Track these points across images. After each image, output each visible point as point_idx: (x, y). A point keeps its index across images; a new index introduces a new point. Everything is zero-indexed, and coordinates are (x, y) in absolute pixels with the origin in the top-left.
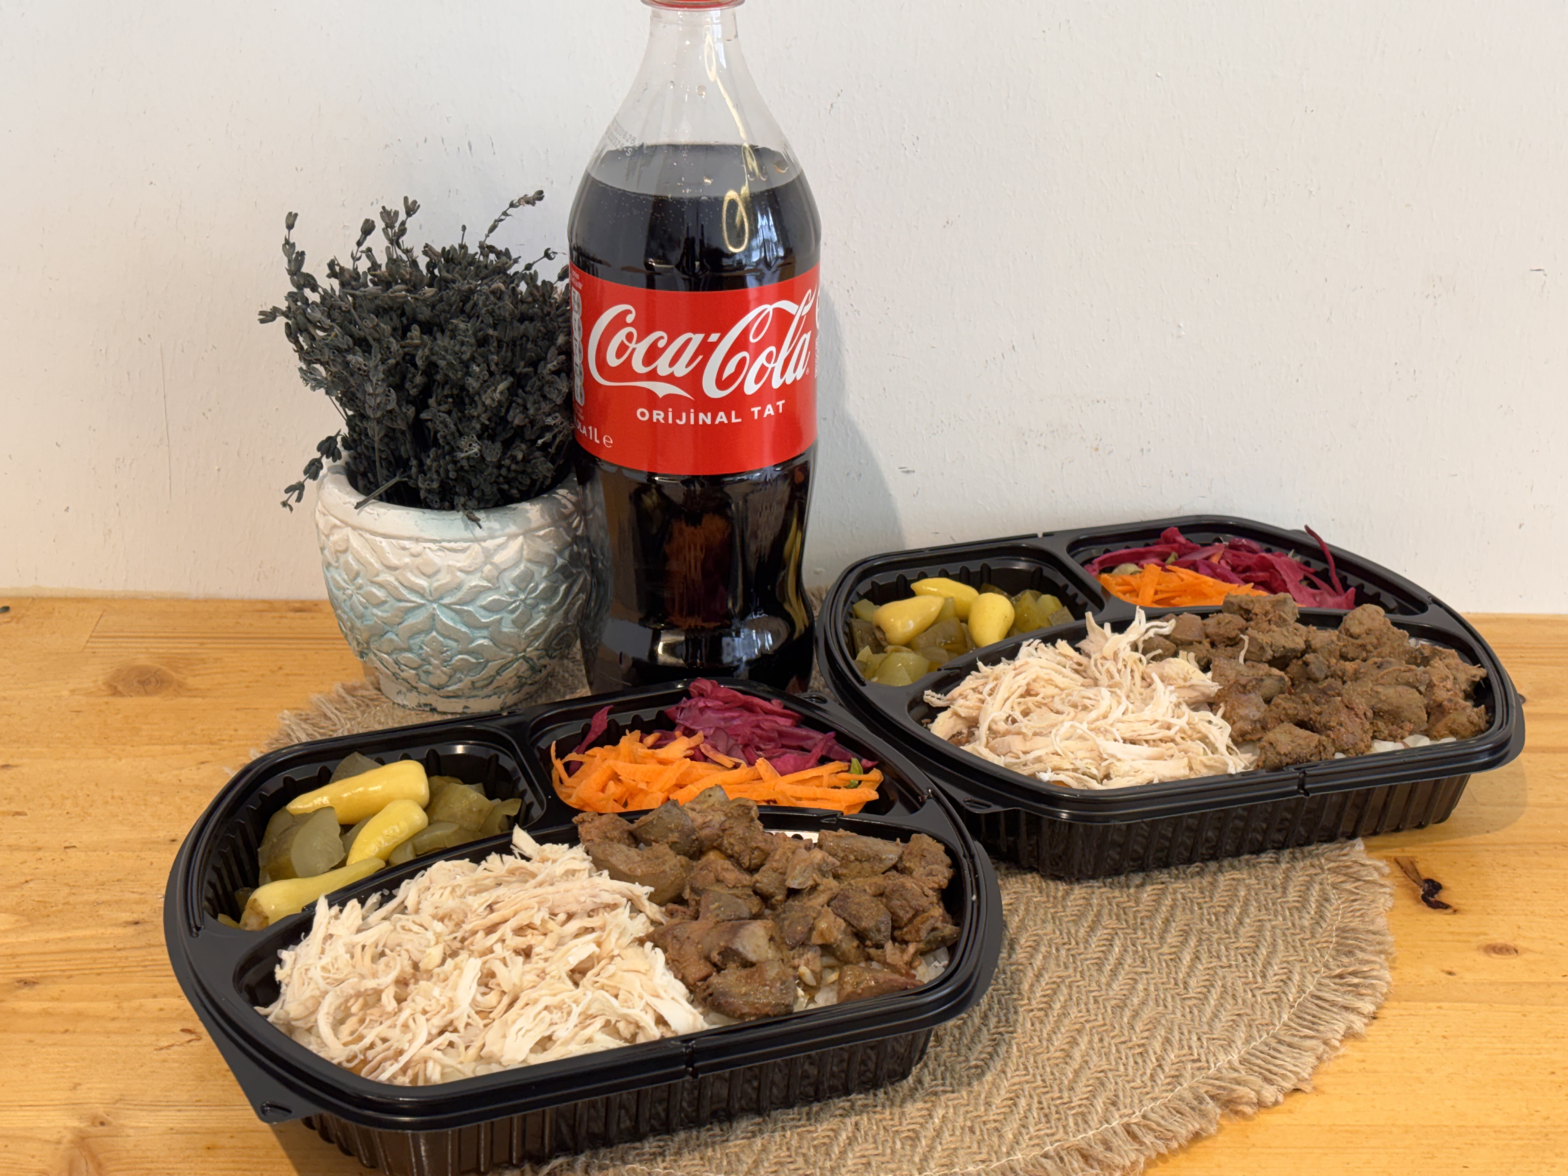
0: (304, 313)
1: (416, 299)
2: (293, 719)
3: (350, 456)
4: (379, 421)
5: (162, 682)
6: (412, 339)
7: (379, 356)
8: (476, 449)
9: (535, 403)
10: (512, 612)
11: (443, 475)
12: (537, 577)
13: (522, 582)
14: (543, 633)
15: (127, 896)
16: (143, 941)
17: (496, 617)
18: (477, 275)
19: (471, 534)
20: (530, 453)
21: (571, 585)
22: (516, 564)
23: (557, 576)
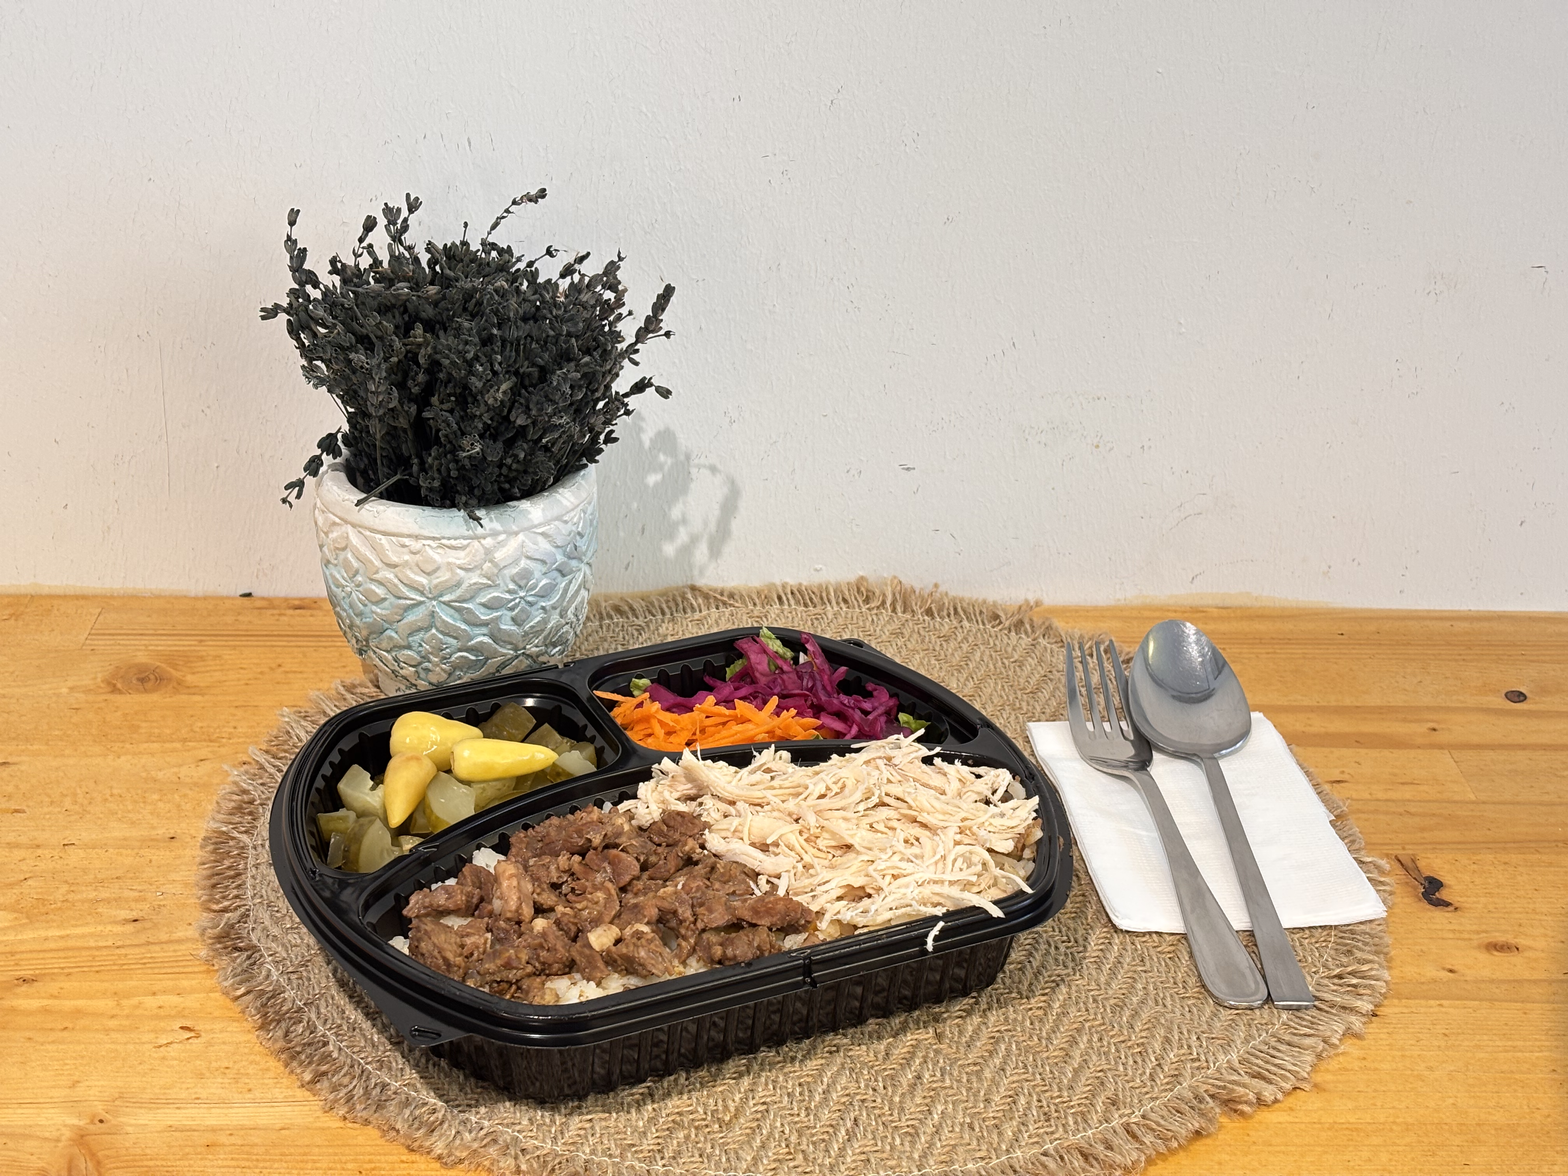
0: (306, 310)
1: (418, 296)
2: (292, 716)
3: (350, 453)
4: (381, 419)
5: (161, 679)
6: (415, 337)
7: (382, 354)
8: (478, 448)
9: (537, 403)
10: (512, 609)
11: (444, 474)
12: (537, 574)
13: (522, 580)
14: (542, 630)
15: (127, 893)
16: (142, 939)
17: (495, 614)
18: (479, 272)
19: (470, 532)
20: (531, 453)
21: (570, 582)
22: (516, 562)
23: (556, 574)
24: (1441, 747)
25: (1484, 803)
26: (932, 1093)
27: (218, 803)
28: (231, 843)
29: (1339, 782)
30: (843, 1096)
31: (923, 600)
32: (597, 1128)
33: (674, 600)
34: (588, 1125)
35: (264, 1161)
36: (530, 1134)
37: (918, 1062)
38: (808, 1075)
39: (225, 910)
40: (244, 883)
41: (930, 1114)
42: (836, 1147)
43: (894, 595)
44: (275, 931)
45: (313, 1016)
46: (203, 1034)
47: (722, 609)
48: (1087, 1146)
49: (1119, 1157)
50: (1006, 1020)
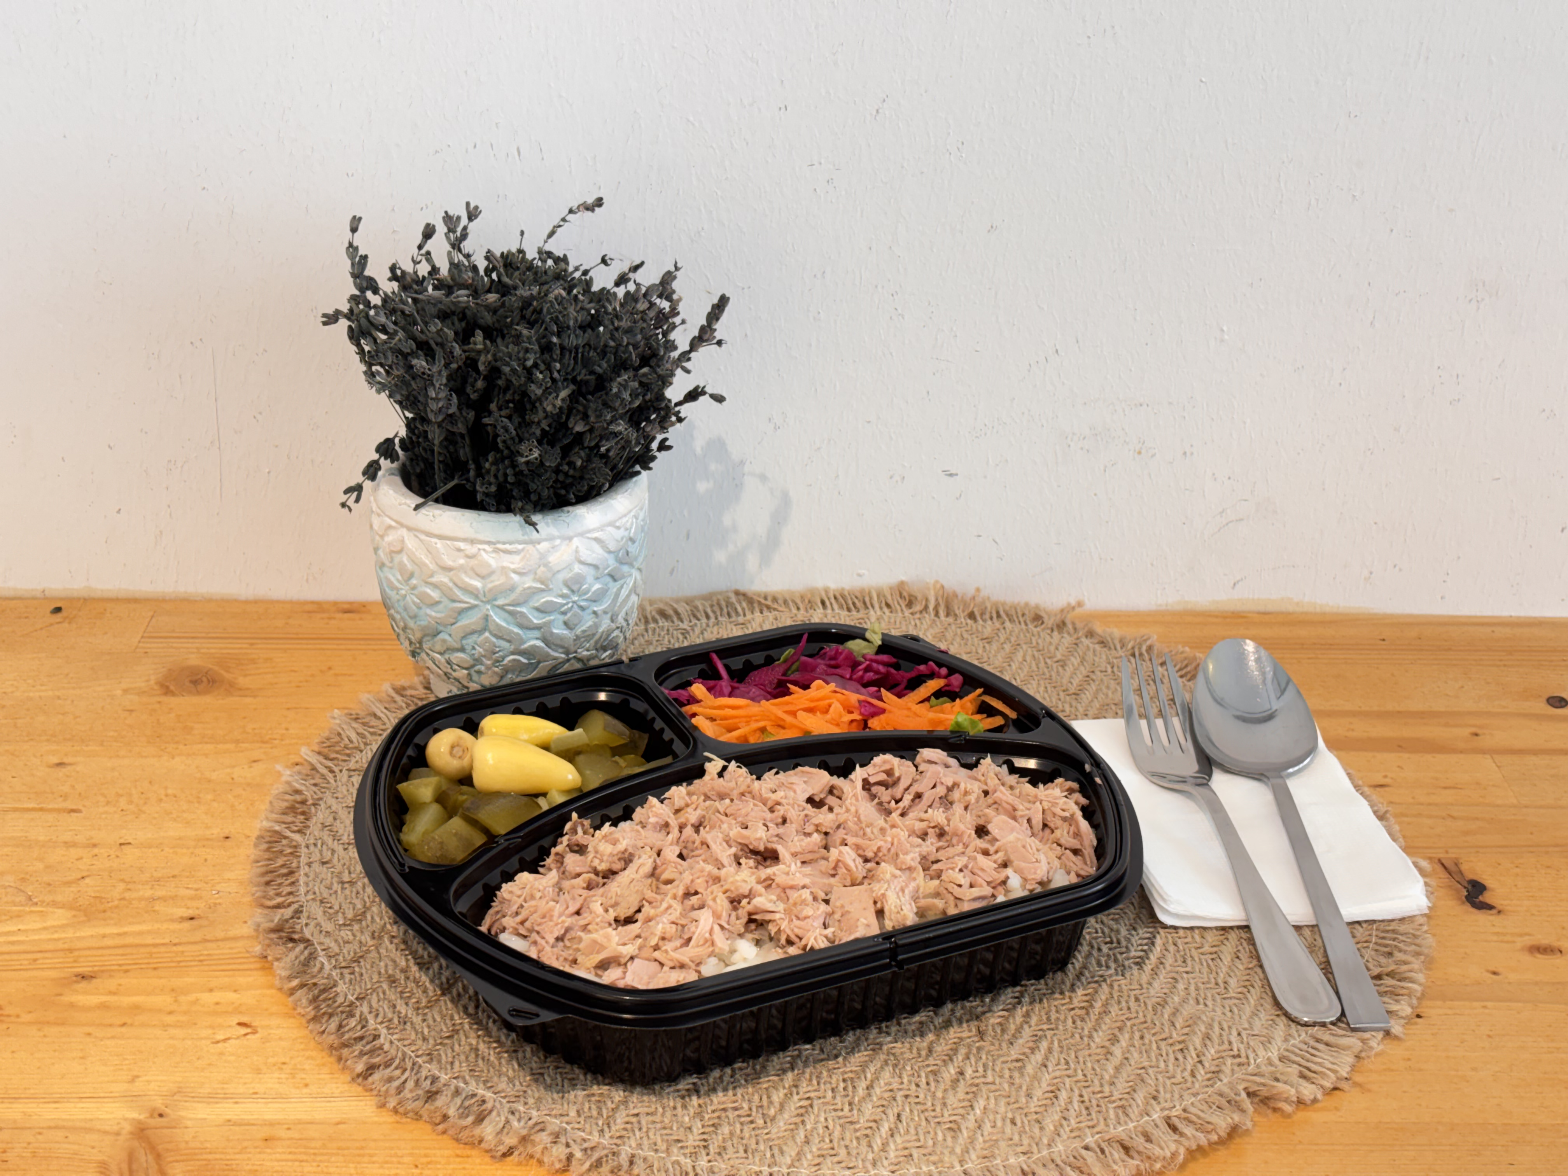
0: (367, 316)
1: (477, 304)
2: (344, 718)
3: (407, 457)
4: (440, 425)
5: (214, 681)
6: (475, 344)
7: (443, 362)
8: (536, 454)
9: (596, 410)
10: (564, 613)
11: (501, 479)
12: (590, 579)
13: (574, 585)
14: (594, 635)
15: (183, 892)
16: (198, 936)
17: (548, 618)
18: (535, 280)
19: (526, 537)
20: (589, 460)
21: (622, 587)
22: (569, 567)
23: (608, 579)
24: (1483, 752)
25: (1526, 807)
26: (974, 1089)
27: (271, 802)
28: (284, 842)
29: (1381, 786)
30: (886, 1091)
31: (966, 605)
32: (644, 1122)
33: (719, 604)
34: (634, 1120)
35: (322, 1154)
36: (577, 1126)
37: (960, 1058)
38: (851, 1071)
39: (278, 906)
40: (297, 881)
41: (973, 1109)
42: (879, 1142)
43: (937, 600)
44: (328, 926)
45: (365, 1009)
46: (259, 1030)
47: (766, 613)
48: (1127, 1139)
49: (1158, 1149)
50: (1049, 1019)
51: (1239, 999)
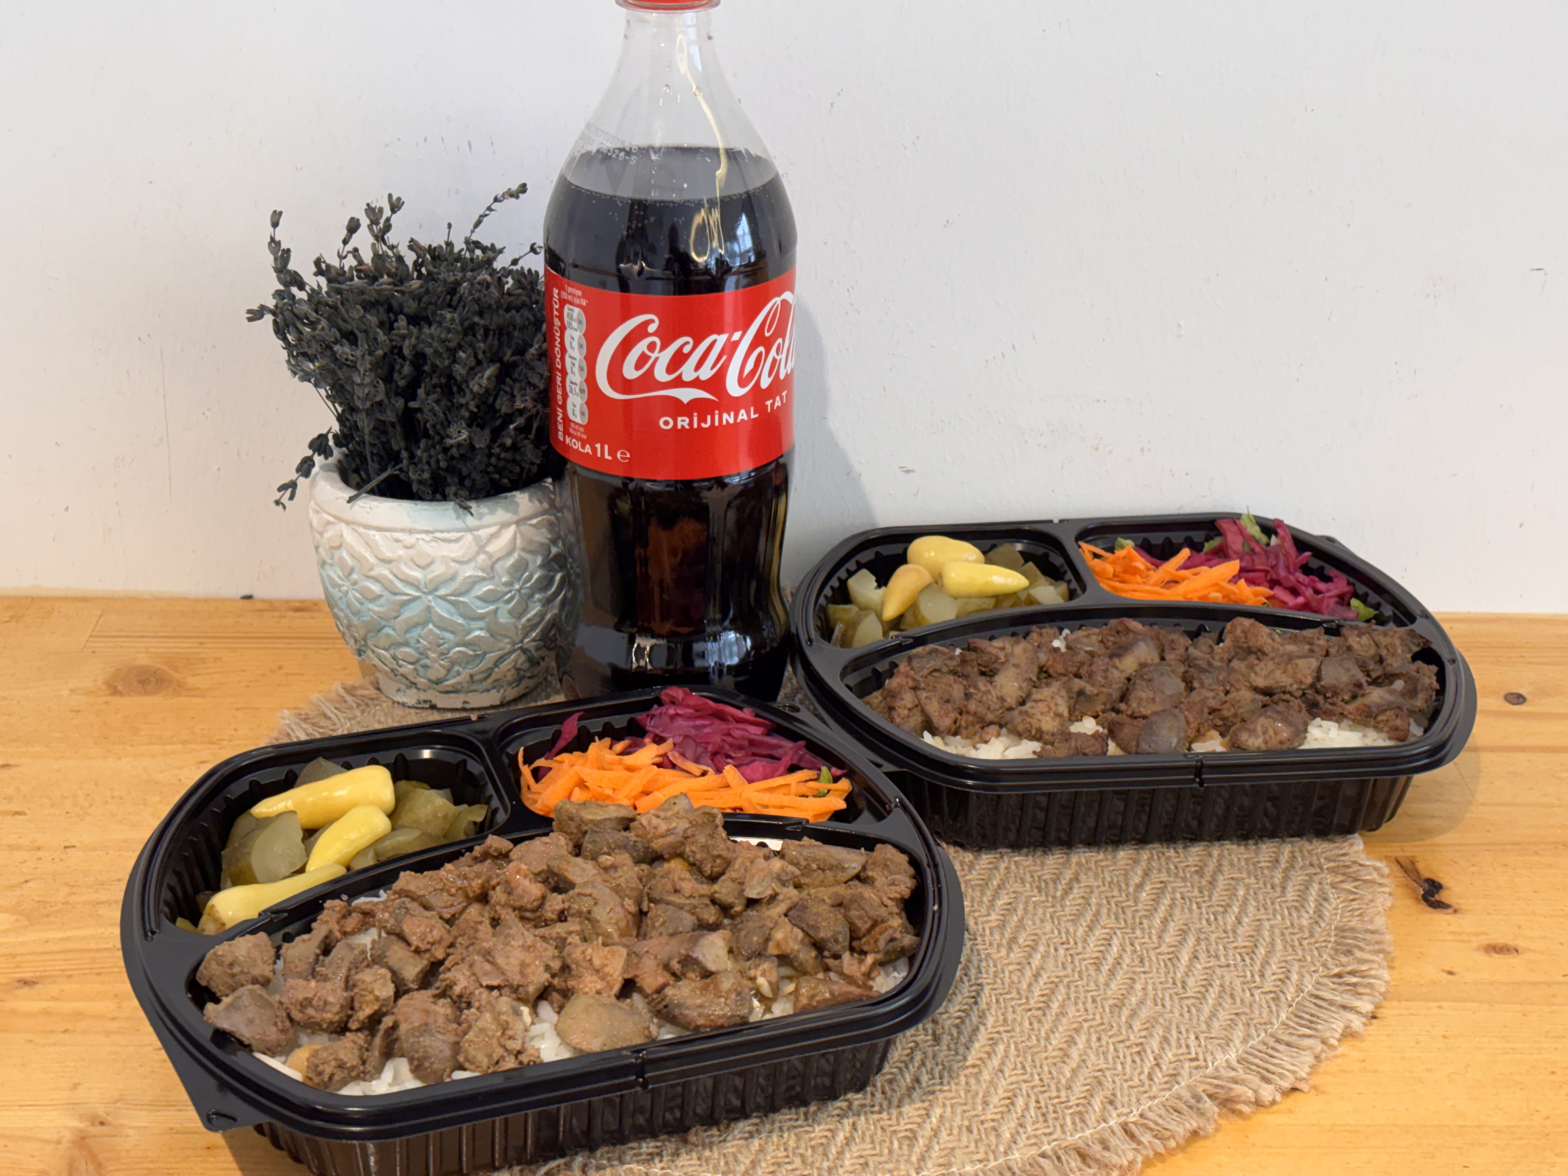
0: (292, 310)
2: (292, 718)
3: (342, 454)
4: (368, 413)
5: (162, 681)
6: (399, 330)
7: (366, 347)
8: (465, 436)
10: (508, 602)
11: (434, 465)
12: (531, 566)
13: (517, 572)
14: (539, 623)
17: (492, 607)
19: (462, 523)
22: (510, 553)
25: (1483, 805)
48: (1084, 1146)
49: (1115, 1157)
50: (1005, 1020)
51: (1198, 998)
